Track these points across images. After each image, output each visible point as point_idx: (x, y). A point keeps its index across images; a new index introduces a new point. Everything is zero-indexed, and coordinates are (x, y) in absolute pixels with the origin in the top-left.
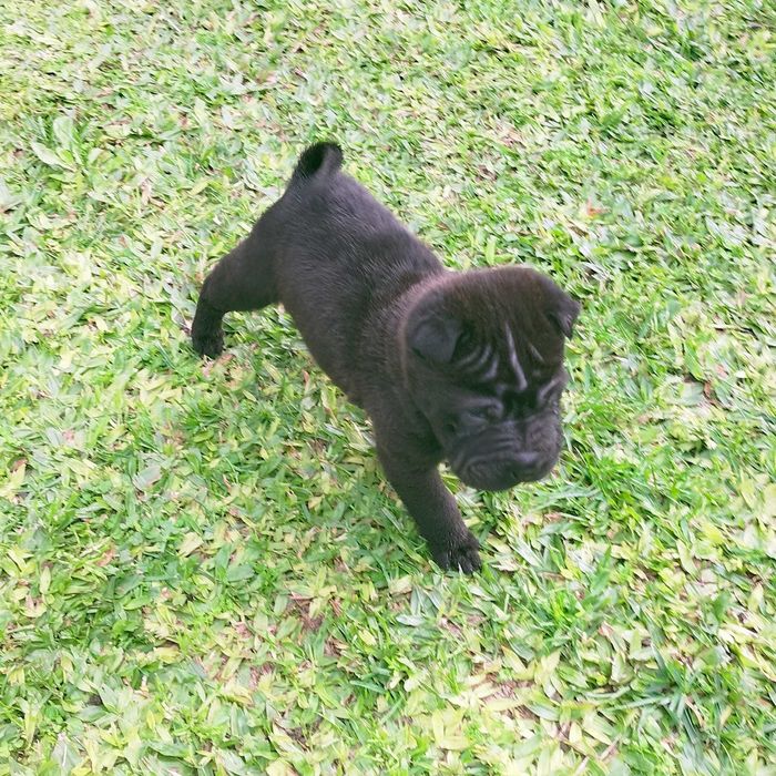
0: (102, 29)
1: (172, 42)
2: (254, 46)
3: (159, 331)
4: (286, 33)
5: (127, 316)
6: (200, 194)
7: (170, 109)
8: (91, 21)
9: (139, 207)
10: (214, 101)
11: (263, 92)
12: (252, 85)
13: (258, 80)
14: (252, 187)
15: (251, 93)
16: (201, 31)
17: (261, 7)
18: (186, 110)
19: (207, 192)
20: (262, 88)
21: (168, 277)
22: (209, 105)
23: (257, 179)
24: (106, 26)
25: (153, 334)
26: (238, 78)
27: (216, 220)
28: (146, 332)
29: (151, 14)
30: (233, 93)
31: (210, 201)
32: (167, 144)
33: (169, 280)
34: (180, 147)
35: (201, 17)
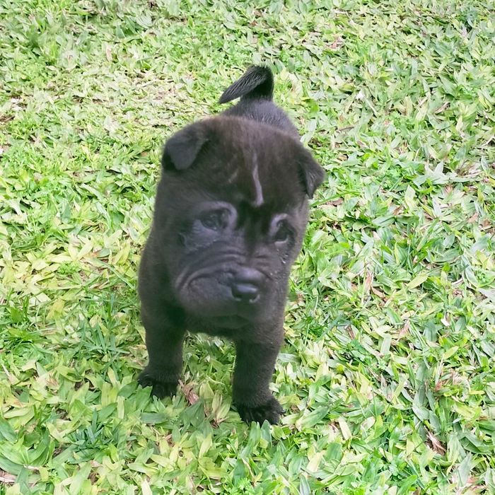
0: (303, 103)
1: (371, 123)
2: (449, 135)
3: (405, 443)
4: (476, 124)
5: (371, 421)
6: (418, 287)
7: (380, 194)
8: (294, 95)
9: (362, 296)
10: (421, 190)
11: (465, 184)
12: (453, 176)
13: (458, 171)
14: (470, 287)
15: (454, 184)
16: (396, 114)
17: (448, 95)
18: (396, 196)
19: (427, 287)
20: (464, 179)
21: (404, 380)
22: (417, 194)
23: (475, 278)
24: (308, 101)
25: (399, 446)
26: (440, 167)
27: (444, 321)
28: (391, 442)
29: (350, 93)
30: (437, 182)
31: (430, 297)
32: (380, 230)
33: (405, 384)
34: (395, 236)
35: (396, 100)
